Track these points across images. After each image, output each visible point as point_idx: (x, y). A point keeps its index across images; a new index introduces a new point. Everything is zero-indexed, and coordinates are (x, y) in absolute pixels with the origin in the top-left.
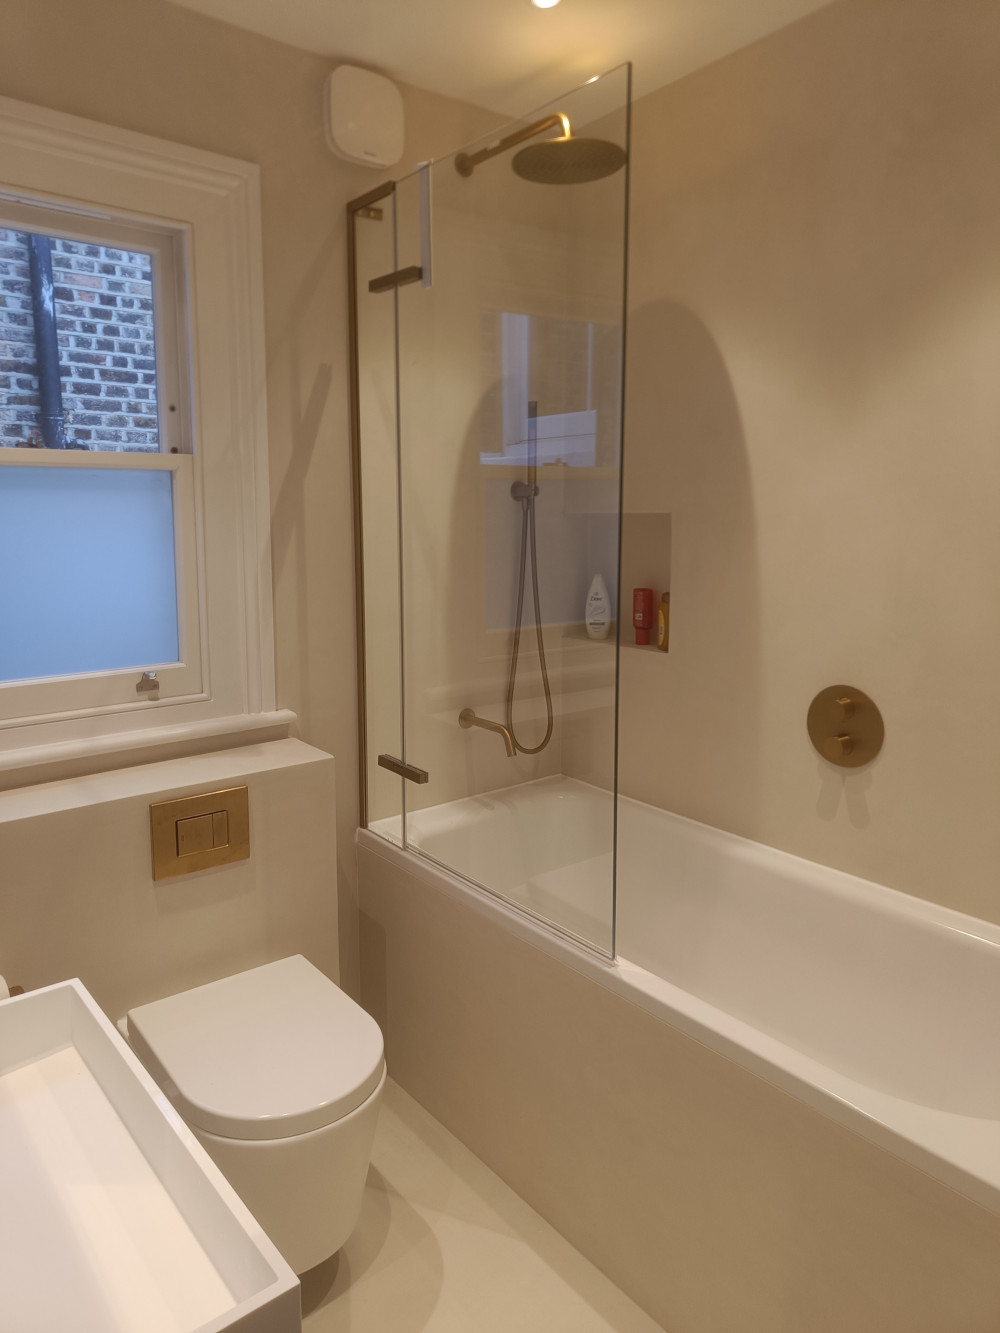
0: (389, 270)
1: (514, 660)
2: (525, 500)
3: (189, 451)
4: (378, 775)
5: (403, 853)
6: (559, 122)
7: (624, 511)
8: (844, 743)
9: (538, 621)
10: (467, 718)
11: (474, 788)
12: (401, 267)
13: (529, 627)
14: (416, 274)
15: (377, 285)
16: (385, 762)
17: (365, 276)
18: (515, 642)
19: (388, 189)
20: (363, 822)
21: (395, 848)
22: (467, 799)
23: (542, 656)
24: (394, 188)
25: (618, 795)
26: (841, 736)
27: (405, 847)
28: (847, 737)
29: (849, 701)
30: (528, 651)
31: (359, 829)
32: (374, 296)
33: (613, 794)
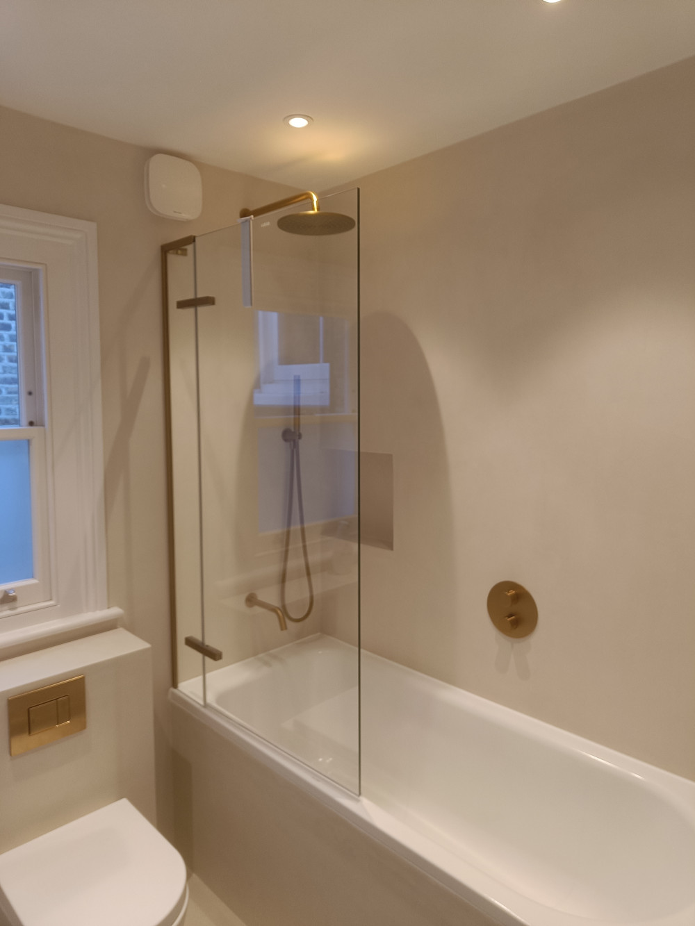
0: (191, 296)
1: (287, 552)
2: (292, 443)
3: (42, 425)
4: (185, 653)
5: (203, 710)
6: (311, 198)
7: (361, 450)
8: (511, 621)
9: (302, 522)
10: (251, 600)
11: (257, 650)
12: (199, 296)
13: (296, 527)
14: (209, 301)
15: (182, 305)
16: (190, 642)
17: (175, 297)
18: (287, 539)
19: (192, 240)
20: (174, 684)
21: (198, 706)
22: (252, 658)
23: (305, 547)
24: (194, 241)
25: (362, 650)
26: (509, 617)
27: (206, 705)
28: (513, 617)
29: (514, 592)
30: (296, 544)
31: (172, 690)
32: (181, 311)
33: (357, 649)
